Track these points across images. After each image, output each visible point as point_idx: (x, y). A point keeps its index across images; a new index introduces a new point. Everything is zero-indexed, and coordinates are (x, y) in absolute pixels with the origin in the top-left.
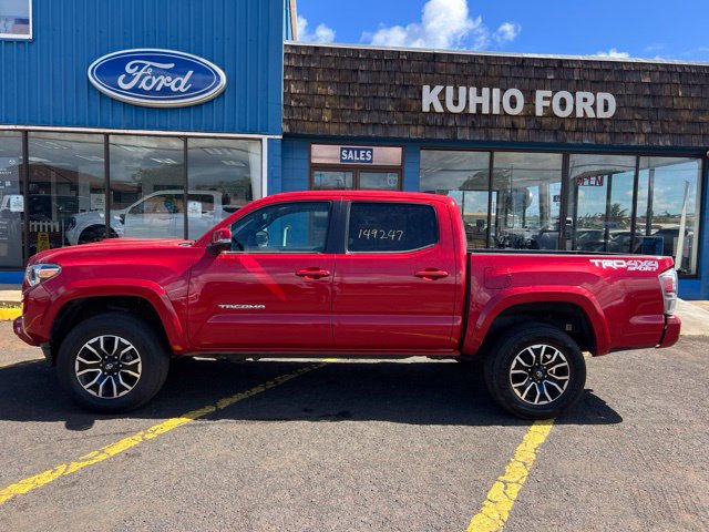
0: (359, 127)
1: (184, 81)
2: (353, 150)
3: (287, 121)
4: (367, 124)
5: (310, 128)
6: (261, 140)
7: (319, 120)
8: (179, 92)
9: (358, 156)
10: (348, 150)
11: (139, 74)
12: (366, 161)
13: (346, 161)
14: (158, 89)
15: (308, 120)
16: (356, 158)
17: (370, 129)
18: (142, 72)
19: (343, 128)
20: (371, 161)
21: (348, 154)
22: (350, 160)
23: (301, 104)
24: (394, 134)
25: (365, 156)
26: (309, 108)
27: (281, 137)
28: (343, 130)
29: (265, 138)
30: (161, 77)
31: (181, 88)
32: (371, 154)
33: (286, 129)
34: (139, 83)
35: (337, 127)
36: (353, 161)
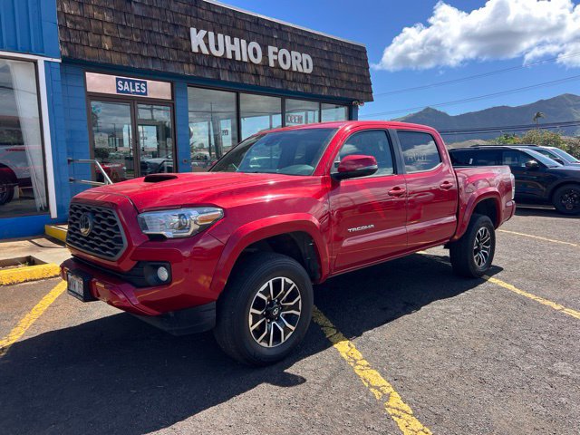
7: (99, 47)
9: (134, 88)
10: (124, 81)
16: (132, 90)
20: (146, 93)
32: (146, 87)
36: (129, 92)
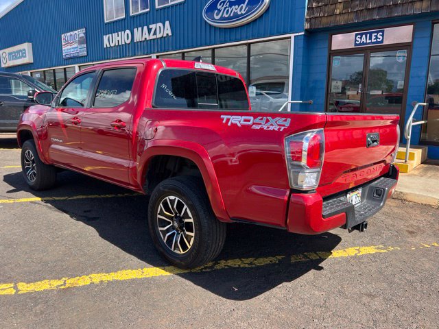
0: (365, 12)
1: (244, 6)
2: (366, 34)
3: (309, 20)
4: (373, 9)
5: (325, 22)
6: (290, 38)
8: (242, 15)
9: (370, 38)
10: (361, 35)
11: (223, 8)
12: (377, 42)
13: (360, 44)
14: (232, 15)
15: (324, 16)
16: (368, 41)
17: (375, 12)
18: (224, 6)
19: (353, 16)
20: (382, 41)
21: (361, 38)
22: (363, 43)
23: (320, 4)
24: (398, 13)
25: (377, 38)
26: (326, 5)
27: (303, 33)
28: (352, 19)
29: (292, 36)
30: (233, 7)
31: (243, 12)
32: (383, 35)
33: (307, 26)
34: (223, 14)
35: (346, 16)
36: (366, 44)
